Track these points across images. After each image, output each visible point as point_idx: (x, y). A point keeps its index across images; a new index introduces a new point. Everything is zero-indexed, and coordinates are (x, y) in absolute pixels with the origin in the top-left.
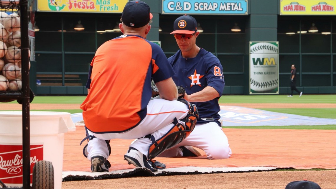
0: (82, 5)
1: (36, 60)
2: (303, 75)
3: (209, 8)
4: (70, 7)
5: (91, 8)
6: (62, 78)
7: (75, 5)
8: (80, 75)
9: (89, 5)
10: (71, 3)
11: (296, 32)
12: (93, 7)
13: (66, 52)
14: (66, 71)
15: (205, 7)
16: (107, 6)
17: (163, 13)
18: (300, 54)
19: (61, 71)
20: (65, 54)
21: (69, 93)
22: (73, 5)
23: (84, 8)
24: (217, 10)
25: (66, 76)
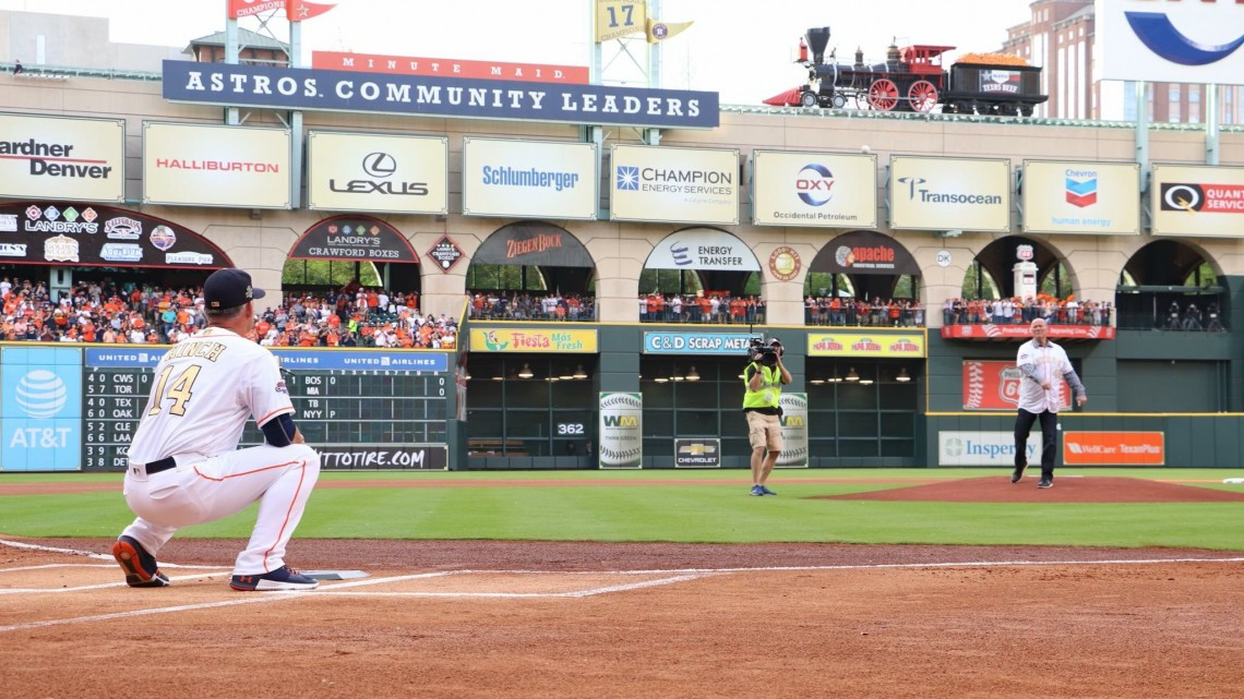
0: (532, 342)
1: (468, 419)
2: (840, 441)
3: (710, 346)
4: (516, 345)
5: (545, 346)
6: (502, 445)
7: (523, 341)
8: (525, 441)
9: (542, 342)
10: (516, 340)
11: (826, 380)
12: (548, 345)
13: (509, 409)
14: (508, 435)
15: (704, 345)
16: (567, 342)
17: (646, 352)
18: (837, 411)
19: (501, 435)
20: (507, 412)
21: (512, 466)
22: (520, 342)
23: (534, 346)
24: (721, 348)
25: (507, 442)
